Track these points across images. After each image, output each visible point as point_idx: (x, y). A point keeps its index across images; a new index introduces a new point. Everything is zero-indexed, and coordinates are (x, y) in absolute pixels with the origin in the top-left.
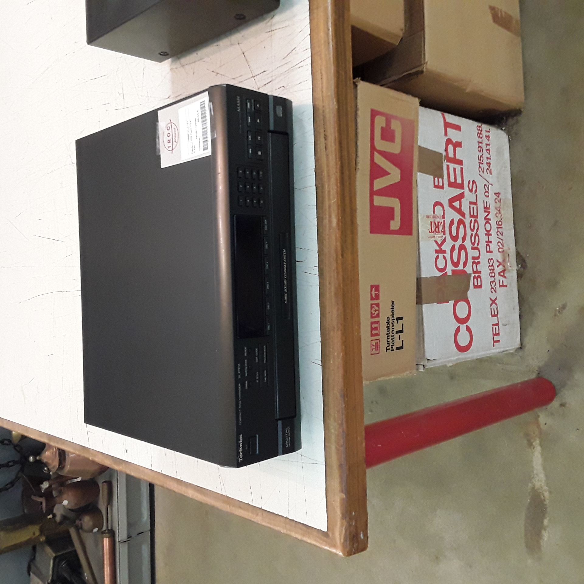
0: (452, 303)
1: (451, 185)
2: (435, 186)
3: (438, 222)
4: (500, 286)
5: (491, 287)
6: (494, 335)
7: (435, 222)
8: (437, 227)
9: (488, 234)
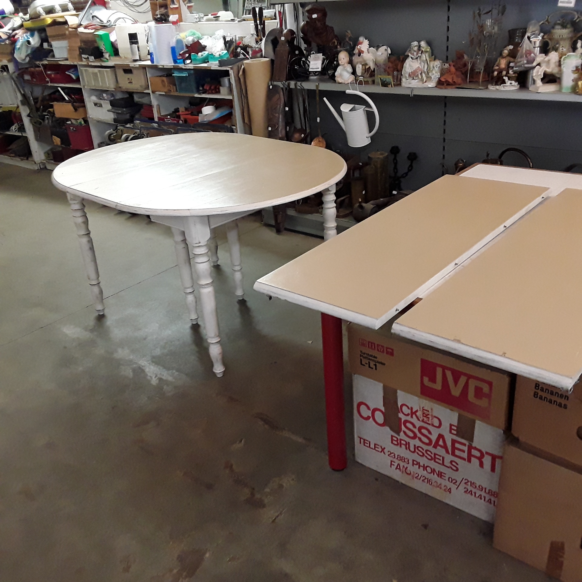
0: (383, 409)
1: (454, 442)
2: (451, 425)
3: (428, 418)
4: (391, 461)
5: (392, 452)
6: (364, 440)
7: (428, 415)
8: (426, 416)
9: (425, 468)
